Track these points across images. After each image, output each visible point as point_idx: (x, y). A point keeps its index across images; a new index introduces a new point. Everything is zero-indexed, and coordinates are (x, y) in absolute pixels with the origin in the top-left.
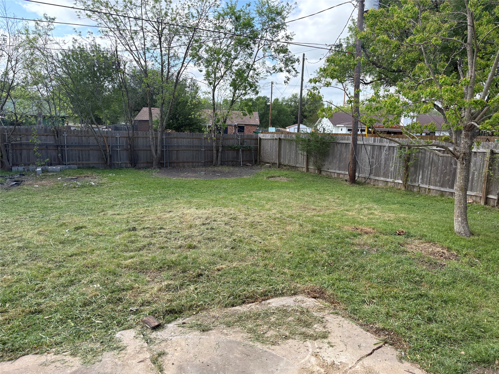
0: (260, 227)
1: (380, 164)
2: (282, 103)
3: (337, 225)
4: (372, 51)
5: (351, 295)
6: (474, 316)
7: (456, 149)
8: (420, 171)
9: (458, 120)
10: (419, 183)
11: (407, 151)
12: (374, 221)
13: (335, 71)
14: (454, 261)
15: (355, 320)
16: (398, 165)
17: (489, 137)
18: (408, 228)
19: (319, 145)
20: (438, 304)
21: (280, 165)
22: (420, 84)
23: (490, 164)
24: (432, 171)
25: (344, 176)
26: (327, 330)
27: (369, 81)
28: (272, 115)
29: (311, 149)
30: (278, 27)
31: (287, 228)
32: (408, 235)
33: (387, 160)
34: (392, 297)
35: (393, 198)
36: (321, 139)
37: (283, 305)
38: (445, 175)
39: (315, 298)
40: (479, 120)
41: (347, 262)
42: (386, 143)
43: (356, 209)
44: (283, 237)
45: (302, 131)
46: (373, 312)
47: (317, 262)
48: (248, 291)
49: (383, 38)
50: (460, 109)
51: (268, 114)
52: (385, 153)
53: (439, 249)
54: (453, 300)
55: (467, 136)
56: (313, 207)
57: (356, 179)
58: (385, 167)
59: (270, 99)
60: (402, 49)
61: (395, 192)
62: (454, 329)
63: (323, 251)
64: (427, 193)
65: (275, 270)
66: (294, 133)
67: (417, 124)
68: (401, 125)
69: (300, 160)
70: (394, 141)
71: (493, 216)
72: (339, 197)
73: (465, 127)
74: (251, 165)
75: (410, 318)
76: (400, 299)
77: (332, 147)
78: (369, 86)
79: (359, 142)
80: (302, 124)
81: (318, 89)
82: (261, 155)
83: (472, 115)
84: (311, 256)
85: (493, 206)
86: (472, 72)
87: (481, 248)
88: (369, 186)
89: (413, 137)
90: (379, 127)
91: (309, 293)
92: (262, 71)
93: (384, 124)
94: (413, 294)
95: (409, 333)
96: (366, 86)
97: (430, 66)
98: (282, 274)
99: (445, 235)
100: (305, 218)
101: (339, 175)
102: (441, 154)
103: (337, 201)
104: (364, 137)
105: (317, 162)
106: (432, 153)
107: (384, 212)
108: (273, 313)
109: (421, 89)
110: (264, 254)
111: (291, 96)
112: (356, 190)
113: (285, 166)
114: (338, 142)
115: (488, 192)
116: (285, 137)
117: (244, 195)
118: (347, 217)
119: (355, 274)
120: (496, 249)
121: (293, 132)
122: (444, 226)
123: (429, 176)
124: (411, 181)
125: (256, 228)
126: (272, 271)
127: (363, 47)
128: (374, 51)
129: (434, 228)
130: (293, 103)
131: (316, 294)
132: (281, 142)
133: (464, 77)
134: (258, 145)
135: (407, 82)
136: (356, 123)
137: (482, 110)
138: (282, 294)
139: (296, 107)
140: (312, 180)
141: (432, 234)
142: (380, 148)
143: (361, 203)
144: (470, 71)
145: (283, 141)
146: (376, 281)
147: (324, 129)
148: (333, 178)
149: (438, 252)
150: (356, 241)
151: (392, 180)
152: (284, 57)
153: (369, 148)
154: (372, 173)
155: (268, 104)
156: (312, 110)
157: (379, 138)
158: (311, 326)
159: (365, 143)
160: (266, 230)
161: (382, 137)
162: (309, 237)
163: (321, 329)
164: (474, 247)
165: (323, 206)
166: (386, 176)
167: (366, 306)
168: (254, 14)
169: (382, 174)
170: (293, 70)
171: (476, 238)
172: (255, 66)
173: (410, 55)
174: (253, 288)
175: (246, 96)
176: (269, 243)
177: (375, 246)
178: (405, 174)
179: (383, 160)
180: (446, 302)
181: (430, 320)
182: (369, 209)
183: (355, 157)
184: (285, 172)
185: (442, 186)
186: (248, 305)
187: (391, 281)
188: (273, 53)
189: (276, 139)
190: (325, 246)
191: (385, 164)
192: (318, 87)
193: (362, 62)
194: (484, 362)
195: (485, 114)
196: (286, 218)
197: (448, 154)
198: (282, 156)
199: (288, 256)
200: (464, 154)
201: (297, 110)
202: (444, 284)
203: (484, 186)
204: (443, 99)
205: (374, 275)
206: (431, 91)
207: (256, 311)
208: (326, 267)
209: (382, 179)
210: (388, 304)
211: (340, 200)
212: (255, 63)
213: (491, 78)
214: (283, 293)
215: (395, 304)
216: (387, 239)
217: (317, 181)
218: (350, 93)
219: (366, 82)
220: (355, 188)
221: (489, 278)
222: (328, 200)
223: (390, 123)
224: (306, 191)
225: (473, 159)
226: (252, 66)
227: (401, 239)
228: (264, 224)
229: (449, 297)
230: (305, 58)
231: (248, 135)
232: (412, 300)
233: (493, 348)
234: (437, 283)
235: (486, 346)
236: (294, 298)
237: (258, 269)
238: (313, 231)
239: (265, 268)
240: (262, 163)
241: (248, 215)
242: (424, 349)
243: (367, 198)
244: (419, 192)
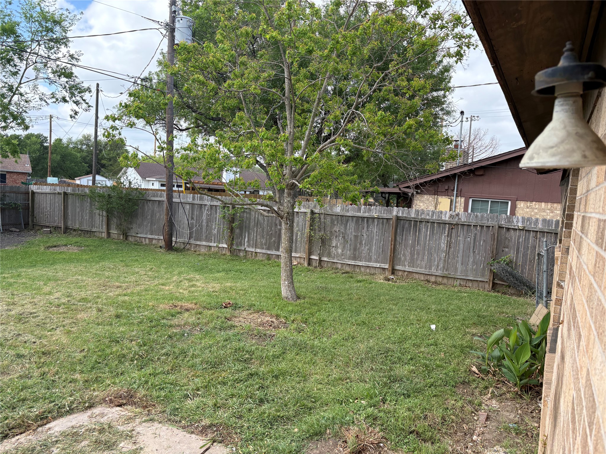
0: (34, 320)
1: (201, 226)
2: (68, 145)
3: (150, 304)
4: (186, 90)
5: (170, 392)
6: (304, 387)
7: (280, 209)
8: (245, 233)
9: (280, 177)
10: (245, 246)
11: (231, 211)
12: (196, 294)
13: (140, 108)
14: (283, 329)
15: (176, 422)
16: (222, 226)
17: (308, 197)
18: (235, 299)
19: (123, 202)
20: (269, 381)
21: (67, 230)
22: (241, 135)
23: (310, 223)
24: (258, 232)
25: (158, 242)
26: (138, 446)
27: (184, 127)
28: (52, 161)
29: (113, 207)
30: (57, 41)
31: (79, 316)
32: (235, 307)
33: (209, 221)
34: (219, 383)
35: (217, 265)
36: (126, 194)
37: (73, 427)
38: (271, 236)
39: (120, 406)
40: (299, 178)
41: (164, 350)
42: (207, 201)
43: (174, 282)
44: (73, 329)
45: (99, 183)
46: (198, 408)
47: (124, 356)
48: (12, 418)
49: (198, 78)
50: (282, 166)
51: (46, 158)
52: (207, 214)
53: (268, 318)
54: (283, 373)
55: (289, 194)
56: (117, 284)
57: (173, 244)
58: (207, 230)
59: (49, 139)
60: (220, 94)
61: (220, 258)
62: (286, 406)
63: (132, 341)
64: (253, 257)
65: (59, 378)
66: (87, 186)
67: (240, 180)
68: (224, 181)
69: (98, 222)
70: (216, 198)
71: (316, 277)
72: (151, 269)
73: (287, 185)
74: (18, 230)
75: (241, 404)
76: (229, 384)
77: (141, 205)
78: (185, 133)
79: (174, 200)
80: (99, 175)
81: (118, 129)
82: (35, 215)
83: (293, 173)
84: (114, 349)
85: (316, 267)
86: (291, 128)
87: (307, 312)
88: (189, 252)
89: (237, 195)
90: (198, 183)
91: (111, 401)
92: (32, 98)
93: (204, 178)
94: (243, 375)
95: (240, 422)
96: (181, 133)
97: (250, 117)
98: (71, 382)
99: (273, 302)
100: (106, 299)
101: (152, 241)
102: (265, 214)
103: (150, 273)
104: (181, 194)
105: (121, 225)
106: (257, 213)
107: (208, 283)
108: (57, 441)
109: (242, 141)
110: (40, 358)
111: (81, 137)
112: (173, 259)
113: (75, 230)
114: (148, 198)
115: (310, 253)
116: (73, 190)
117: (6, 276)
118: (162, 293)
119: (175, 363)
120: (320, 311)
121: (86, 184)
122: (271, 292)
123: (255, 238)
124: (237, 245)
125: (28, 321)
126: (53, 381)
127: (176, 86)
128: (189, 91)
129: (263, 295)
130: (84, 147)
131: (122, 399)
132: (67, 197)
133: (284, 132)
134: (30, 202)
135: (228, 133)
136: (170, 177)
137: (302, 168)
138: (71, 411)
139: (90, 153)
140: (115, 249)
141: (260, 303)
142: (201, 208)
143: (180, 273)
144: (289, 127)
145: (70, 197)
146: (201, 367)
147: (130, 183)
148: (143, 245)
149: (267, 321)
150: (175, 321)
151: (215, 245)
152: (67, 82)
153: (188, 207)
154: (192, 237)
155: (45, 144)
156: (113, 157)
157: (199, 195)
158: (115, 447)
159: (182, 201)
160: (44, 324)
161: (202, 194)
162: (111, 324)
163: (130, 447)
164: (301, 312)
165: (130, 282)
166: (208, 239)
167: (189, 402)
168: (17, 18)
169: (204, 237)
170: (83, 102)
171: (302, 301)
172: (22, 90)
173: (229, 102)
174: (21, 412)
175: (7, 131)
176: (50, 341)
177: (198, 324)
178: (230, 236)
179: (205, 221)
180: (276, 377)
181: (262, 401)
182: (190, 280)
183: (170, 218)
184: (75, 239)
185: (268, 249)
186: (13, 440)
187: (218, 365)
188: (51, 76)
189: (59, 194)
190: (134, 333)
191: (207, 226)
192: (118, 127)
193: (174, 102)
194: (316, 434)
195: (304, 173)
196: (76, 303)
197: (272, 213)
198: (70, 217)
199: (79, 356)
200: (288, 213)
201: (90, 156)
202: (274, 356)
203: (307, 247)
204: (265, 154)
205: (198, 360)
206: (251, 144)
207: (27, 445)
208: (135, 362)
209: (204, 243)
210: (216, 394)
211: (153, 271)
212: (22, 85)
213: (308, 136)
214: (73, 409)
215: (224, 391)
216: (212, 314)
217: (122, 250)
218: (160, 138)
219: (181, 128)
220: (171, 257)
221: (316, 343)
222: (137, 273)
223: (210, 177)
224: (106, 263)
225: (296, 219)
226: (17, 89)
227: (228, 311)
228: (41, 314)
229: (280, 370)
230: (100, 89)
231: (12, 187)
232: (242, 382)
233: (324, 417)
234: (267, 357)
235: (318, 416)
236: (89, 412)
237: (30, 382)
238: (118, 316)
239: (43, 379)
240: (37, 228)
241: (14, 304)
242: (257, 437)
243: (187, 267)
244: (245, 257)
